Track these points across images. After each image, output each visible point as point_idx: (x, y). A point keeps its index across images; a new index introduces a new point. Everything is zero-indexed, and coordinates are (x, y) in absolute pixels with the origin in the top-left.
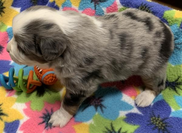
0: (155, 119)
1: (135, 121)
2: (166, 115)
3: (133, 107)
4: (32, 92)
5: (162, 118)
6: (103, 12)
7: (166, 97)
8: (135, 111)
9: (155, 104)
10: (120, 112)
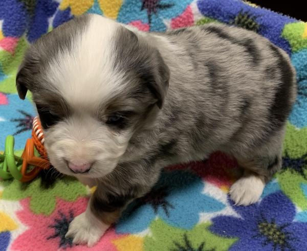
0: (267, 226)
1: (229, 230)
2: (286, 219)
3: (224, 206)
4: (31, 181)
5: (279, 224)
6: (165, 29)
7: (285, 186)
8: (229, 211)
9: (264, 200)
10: (201, 214)
